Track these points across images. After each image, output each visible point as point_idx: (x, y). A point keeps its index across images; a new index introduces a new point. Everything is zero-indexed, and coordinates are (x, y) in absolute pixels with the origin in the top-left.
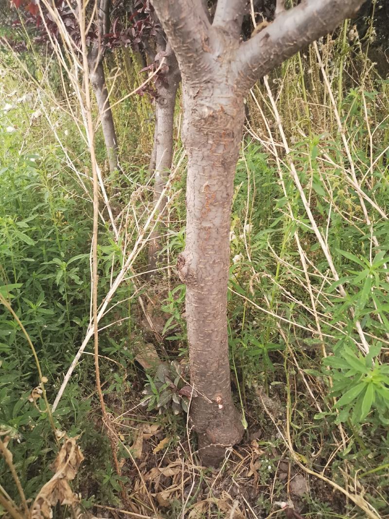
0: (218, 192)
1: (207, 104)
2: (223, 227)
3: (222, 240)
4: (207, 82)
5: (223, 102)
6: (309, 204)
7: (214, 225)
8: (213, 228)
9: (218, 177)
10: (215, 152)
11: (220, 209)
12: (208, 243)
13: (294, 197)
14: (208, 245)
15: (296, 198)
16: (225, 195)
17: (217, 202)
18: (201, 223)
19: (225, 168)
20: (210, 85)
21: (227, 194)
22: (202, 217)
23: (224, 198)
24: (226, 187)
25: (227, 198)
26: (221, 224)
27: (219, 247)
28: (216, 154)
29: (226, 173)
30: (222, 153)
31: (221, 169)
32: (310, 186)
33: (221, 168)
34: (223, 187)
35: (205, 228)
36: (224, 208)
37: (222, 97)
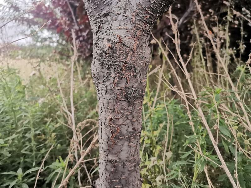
0: (122, 126)
1: (107, 37)
2: (130, 161)
3: (129, 174)
4: (106, 15)
5: (121, 33)
6: (217, 143)
7: (120, 159)
8: (119, 162)
9: (122, 111)
10: (117, 86)
11: (126, 143)
12: (115, 177)
13: (202, 135)
14: (115, 179)
15: (204, 136)
16: (130, 130)
17: (123, 135)
18: (107, 156)
19: (129, 103)
20: (109, 18)
21: (134, 129)
22: (108, 150)
23: (130, 132)
24: (132, 121)
25: (133, 133)
26: (128, 157)
27: (126, 181)
28: (118, 88)
29: (131, 108)
30: (124, 86)
31: (125, 104)
32: (216, 126)
33: (125, 102)
34: (128, 121)
35: (111, 161)
36: (130, 142)
37: (120, 29)
